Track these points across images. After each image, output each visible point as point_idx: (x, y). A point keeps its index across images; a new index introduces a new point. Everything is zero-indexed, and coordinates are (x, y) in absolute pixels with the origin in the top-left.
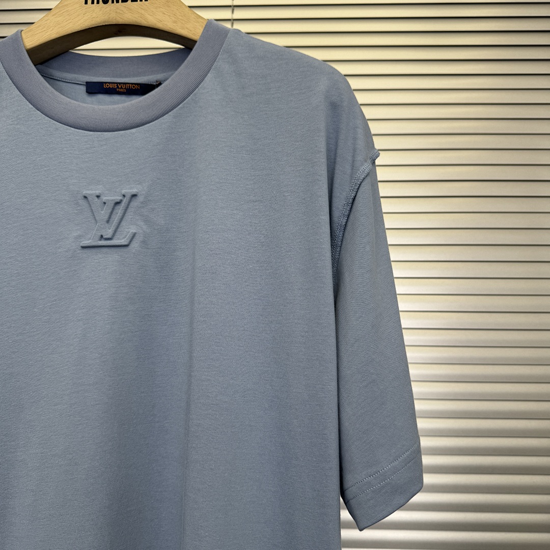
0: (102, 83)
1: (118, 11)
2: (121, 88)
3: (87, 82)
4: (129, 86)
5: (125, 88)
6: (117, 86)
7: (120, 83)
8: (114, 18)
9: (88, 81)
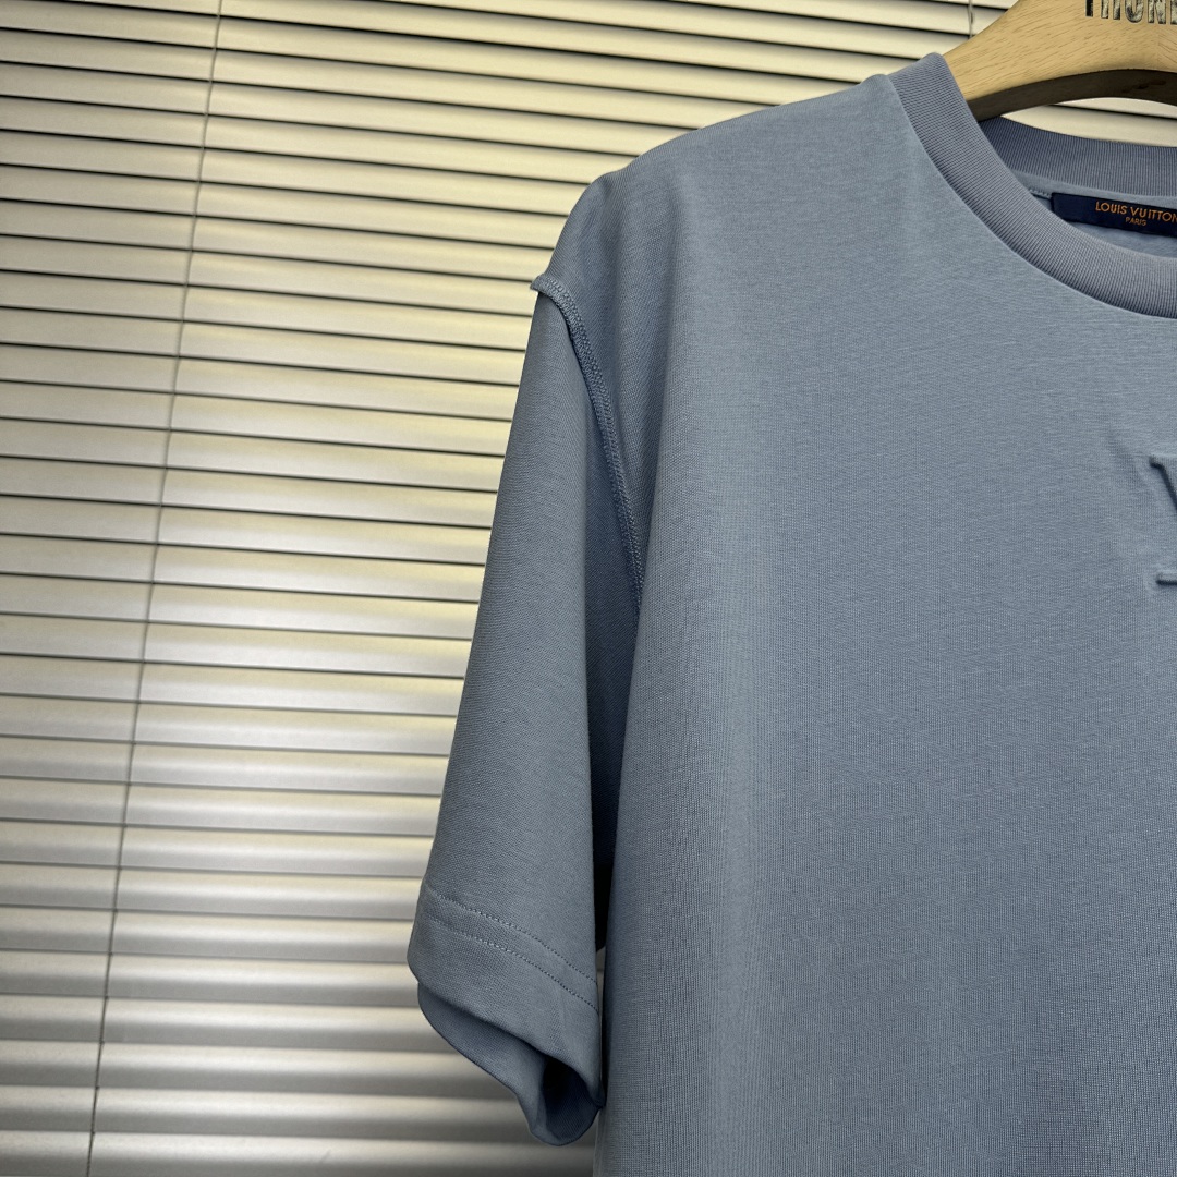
0: (1092, 201)
1: (1165, 42)
2: (1137, 216)
3: (1054, 194)
4: (1157, 214)
5: (1146, 218)
6: (1129, 210)
7: (1136, 206)
8: (1156, 57)
9: (1060, 190)
